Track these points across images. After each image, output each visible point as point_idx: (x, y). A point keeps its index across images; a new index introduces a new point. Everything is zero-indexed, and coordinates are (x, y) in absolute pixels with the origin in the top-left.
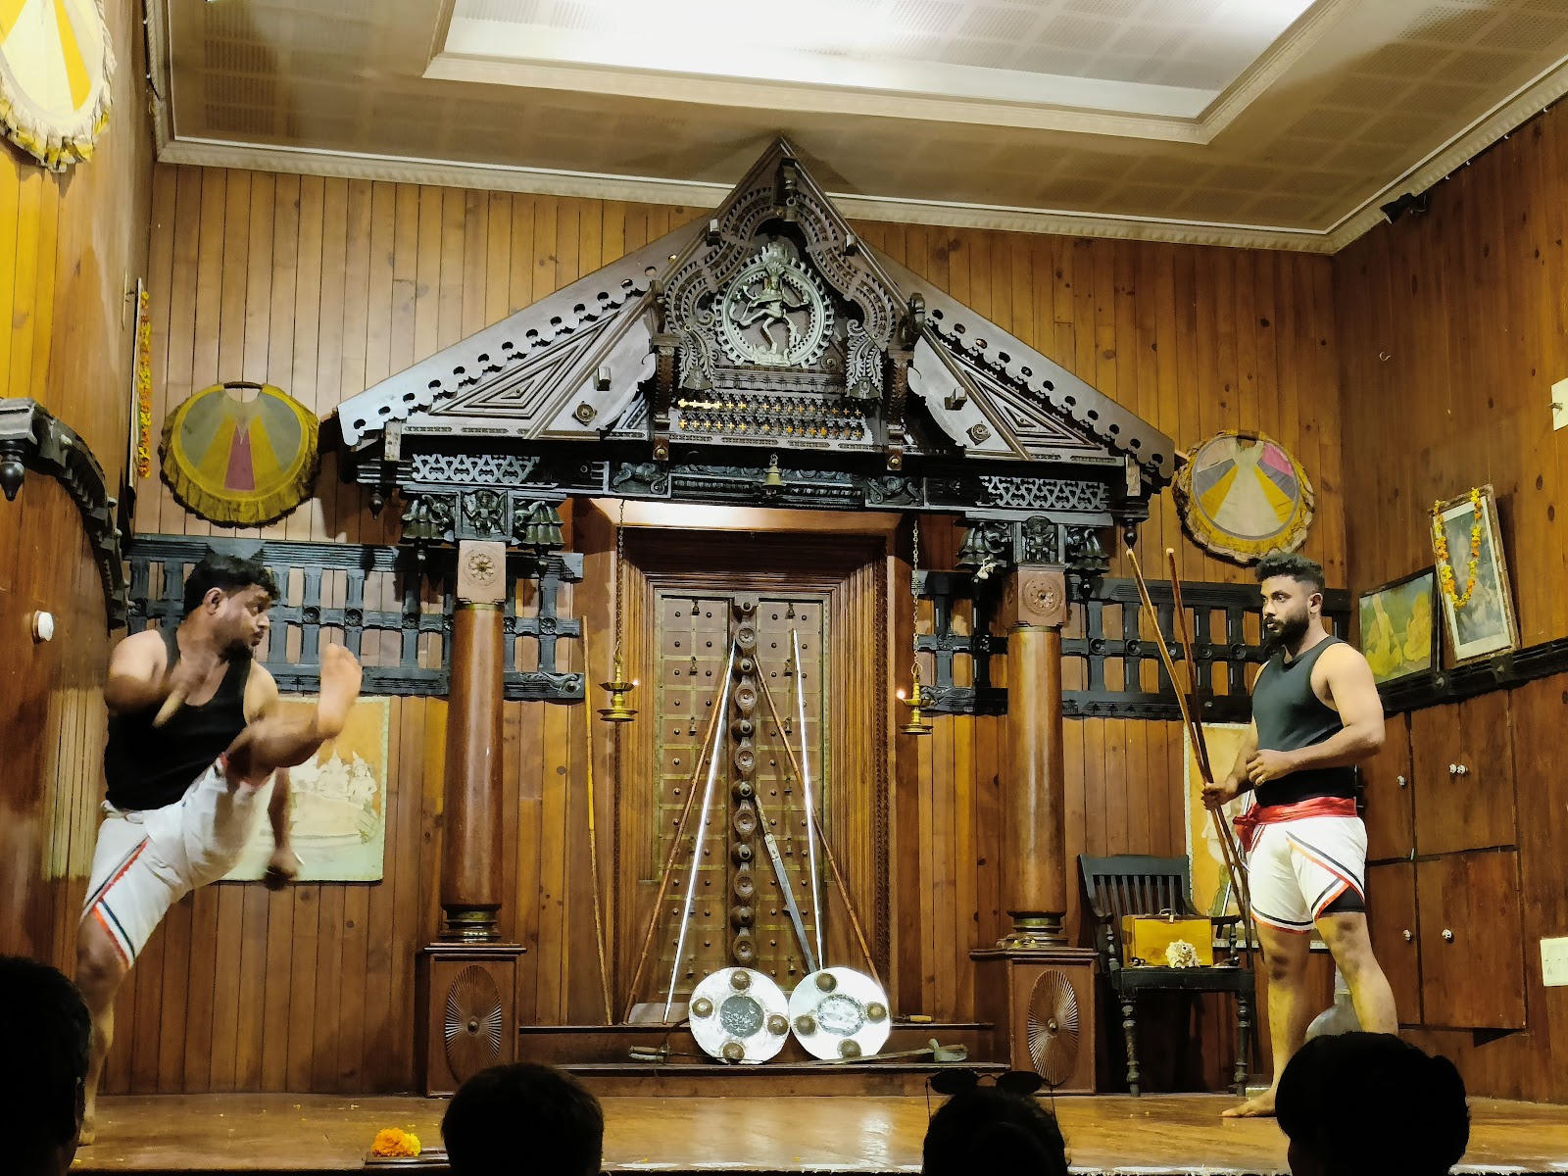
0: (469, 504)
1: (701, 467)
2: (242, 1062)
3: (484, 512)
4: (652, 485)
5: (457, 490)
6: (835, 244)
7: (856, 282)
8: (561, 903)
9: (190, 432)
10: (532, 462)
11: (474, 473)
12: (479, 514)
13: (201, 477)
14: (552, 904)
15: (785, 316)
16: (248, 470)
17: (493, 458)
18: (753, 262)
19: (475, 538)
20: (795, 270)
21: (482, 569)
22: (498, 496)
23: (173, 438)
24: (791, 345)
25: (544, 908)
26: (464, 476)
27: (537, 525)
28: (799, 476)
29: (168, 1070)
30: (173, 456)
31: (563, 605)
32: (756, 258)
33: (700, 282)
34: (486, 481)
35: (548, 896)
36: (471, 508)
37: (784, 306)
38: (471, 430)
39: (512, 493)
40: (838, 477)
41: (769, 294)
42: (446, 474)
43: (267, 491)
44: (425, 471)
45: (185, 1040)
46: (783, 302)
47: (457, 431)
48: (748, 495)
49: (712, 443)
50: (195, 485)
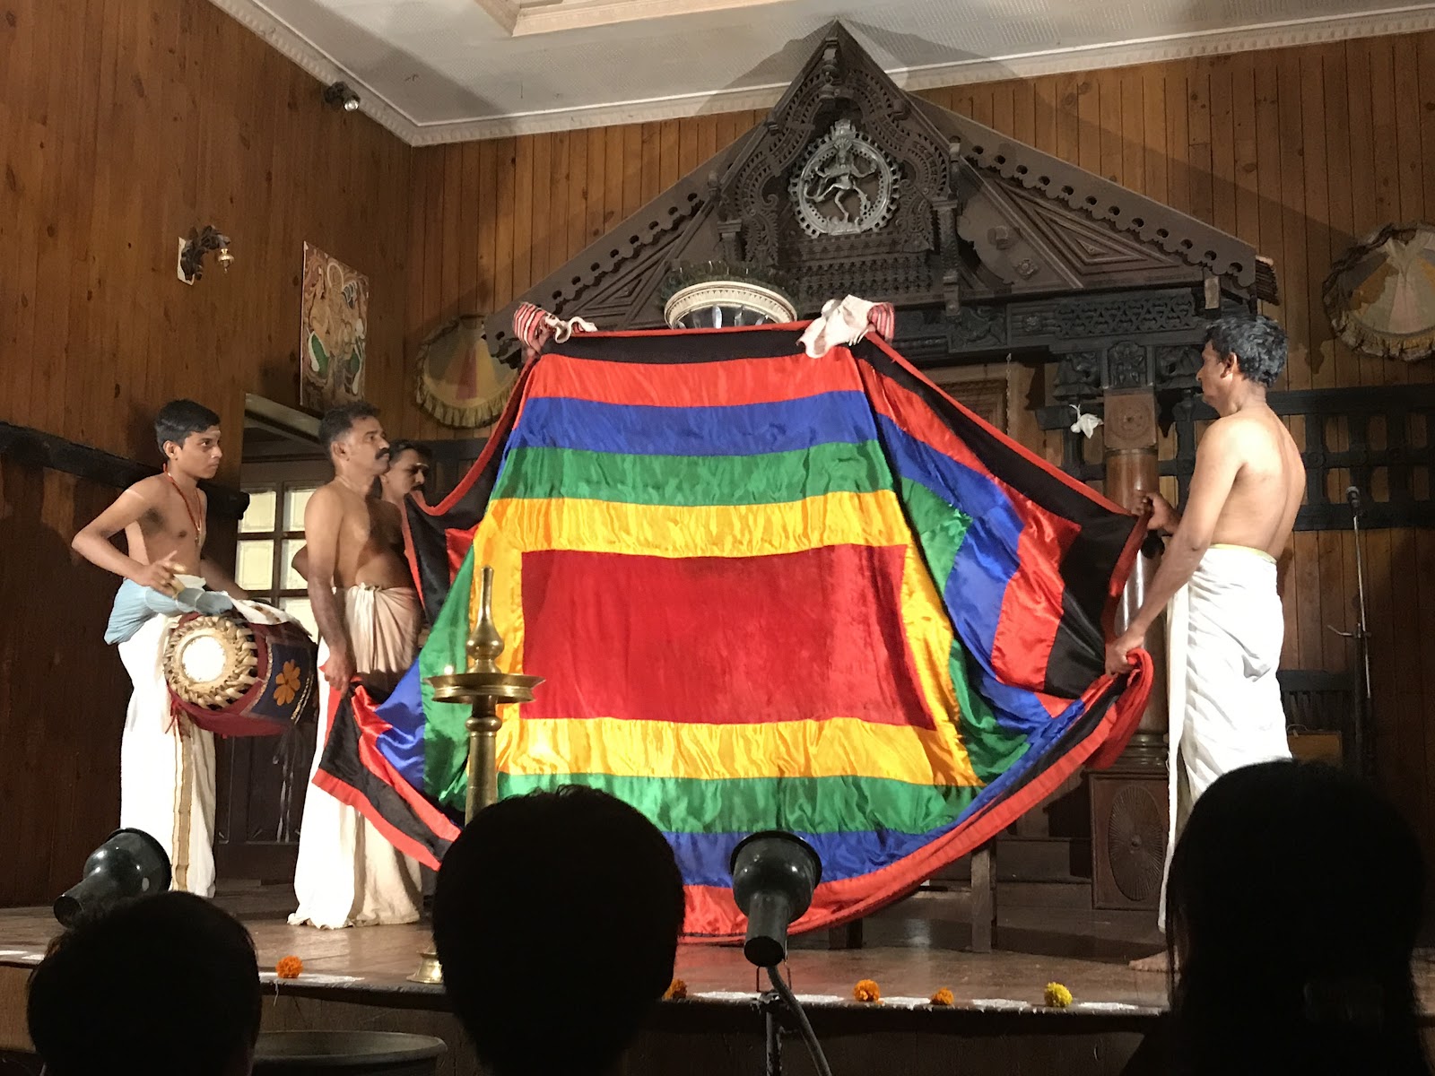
6: (889, 111)
7: (908, 143)
15: (855, 187)
18: (824, 142)
20: (863, 143)
24: (862, 213)
32: (827, 139)
33: (765, 170)
37: (853, 178)
40: (923, 329)
41: (839, 169)
46: (851, 175)
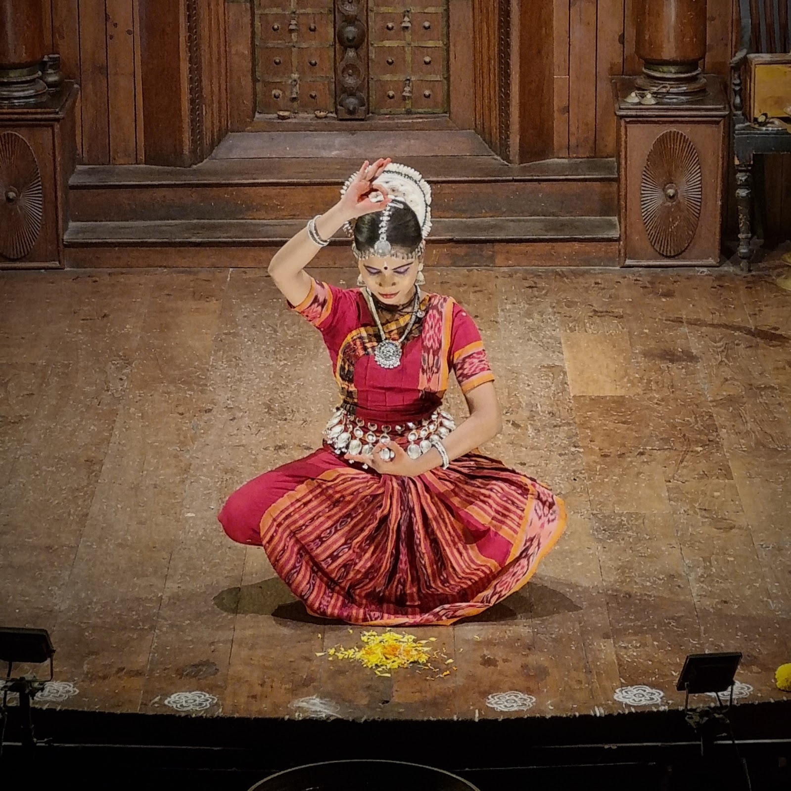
8: (129, 32)
35: (116, 25)
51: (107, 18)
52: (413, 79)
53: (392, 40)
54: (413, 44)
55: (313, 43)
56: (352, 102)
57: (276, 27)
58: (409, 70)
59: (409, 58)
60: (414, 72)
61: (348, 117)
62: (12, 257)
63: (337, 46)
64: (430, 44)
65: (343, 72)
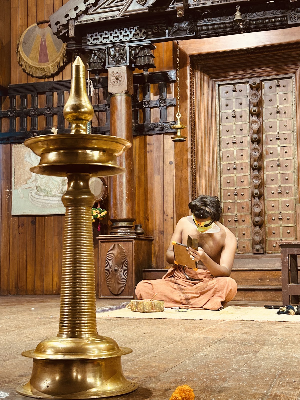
0: (112, 52)
1: (209, 19)
2: (55, 283)
3: (117, 55)
4: (187, 31)
5: (105, 47)
8: (172, 218)
9: (25, 44)
10: (135, 29)
11: (111, 38)
12: (115, 55)
13: (30, 60)
14: (169, 218)
16: (46, 55)
17: (118, 30)
19: (114, 66)
21: (117, 79)
22: (123, 46)
23: (20, 47)
25: (166, 220)
26: (107, 40)
27: (141, 57)
28: (255, 15)
29: (30, 286)
30: (20, 54)
31: (170, 93)
34: (116, 41)
35: (167, 216)
36: (112, 53)
38: (103, 18)
39: (128, 45)
40: (274, 12)
42: (100, 40)
43: (53, 61)
44: (91, 40)
45: (35, 275)
47: (97, 20)
48: (232, 29)
49: (207, 5)
50: (28, 64)
51: (164, 212)
52: (283, 239)
53: (274, 224)
54: (283, 226)
55: (244, 226)
56: (258, 247)
57: (229, 220)
58: (281, 236)
59: (281, 231)
60: (283, 237)
61: (256, 253)
62: (115, 294)
63: (253, 226)
64: (290, 225)
65: (254, 235)
